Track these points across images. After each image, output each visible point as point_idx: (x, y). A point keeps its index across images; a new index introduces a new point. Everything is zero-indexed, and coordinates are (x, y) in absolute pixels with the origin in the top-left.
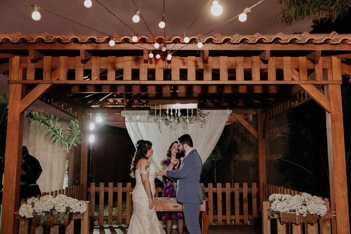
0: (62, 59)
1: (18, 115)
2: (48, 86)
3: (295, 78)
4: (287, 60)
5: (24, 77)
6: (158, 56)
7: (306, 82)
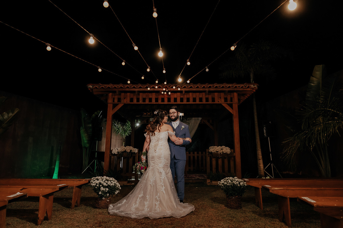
0: (128, 94)
1: (111, 116)
2: (123, 105)
3: (219, 101)
4: (216, 94)
5: (114, 101)
6: (165, 93)
7: (224, 103)
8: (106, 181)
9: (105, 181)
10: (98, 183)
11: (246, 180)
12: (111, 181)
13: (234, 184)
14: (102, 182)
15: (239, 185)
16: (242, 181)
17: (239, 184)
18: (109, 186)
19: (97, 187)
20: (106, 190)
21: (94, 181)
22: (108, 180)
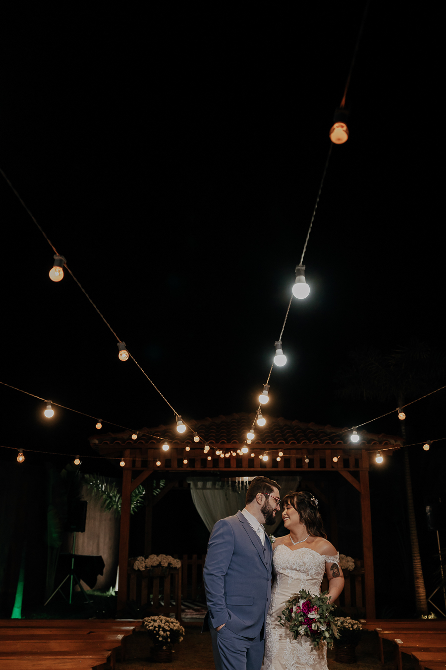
8: (167, 623)
9: (165, 623)
10: (157, 626)
11: (363, 621)
12: (172, 623)
13: (344, 627)
14: (163, 625)
15: (351, 629)
16: (356, 624)
17: (352, 627)
18: (171, 630)
19: (156, 631)
20: (167, 634)
21: (150, 622)
22: (167, 621)
